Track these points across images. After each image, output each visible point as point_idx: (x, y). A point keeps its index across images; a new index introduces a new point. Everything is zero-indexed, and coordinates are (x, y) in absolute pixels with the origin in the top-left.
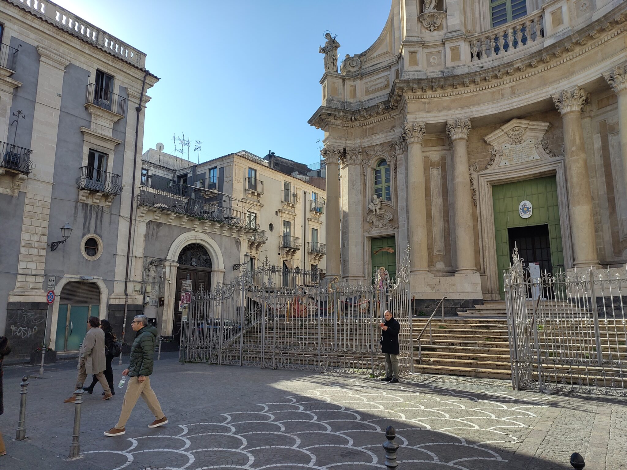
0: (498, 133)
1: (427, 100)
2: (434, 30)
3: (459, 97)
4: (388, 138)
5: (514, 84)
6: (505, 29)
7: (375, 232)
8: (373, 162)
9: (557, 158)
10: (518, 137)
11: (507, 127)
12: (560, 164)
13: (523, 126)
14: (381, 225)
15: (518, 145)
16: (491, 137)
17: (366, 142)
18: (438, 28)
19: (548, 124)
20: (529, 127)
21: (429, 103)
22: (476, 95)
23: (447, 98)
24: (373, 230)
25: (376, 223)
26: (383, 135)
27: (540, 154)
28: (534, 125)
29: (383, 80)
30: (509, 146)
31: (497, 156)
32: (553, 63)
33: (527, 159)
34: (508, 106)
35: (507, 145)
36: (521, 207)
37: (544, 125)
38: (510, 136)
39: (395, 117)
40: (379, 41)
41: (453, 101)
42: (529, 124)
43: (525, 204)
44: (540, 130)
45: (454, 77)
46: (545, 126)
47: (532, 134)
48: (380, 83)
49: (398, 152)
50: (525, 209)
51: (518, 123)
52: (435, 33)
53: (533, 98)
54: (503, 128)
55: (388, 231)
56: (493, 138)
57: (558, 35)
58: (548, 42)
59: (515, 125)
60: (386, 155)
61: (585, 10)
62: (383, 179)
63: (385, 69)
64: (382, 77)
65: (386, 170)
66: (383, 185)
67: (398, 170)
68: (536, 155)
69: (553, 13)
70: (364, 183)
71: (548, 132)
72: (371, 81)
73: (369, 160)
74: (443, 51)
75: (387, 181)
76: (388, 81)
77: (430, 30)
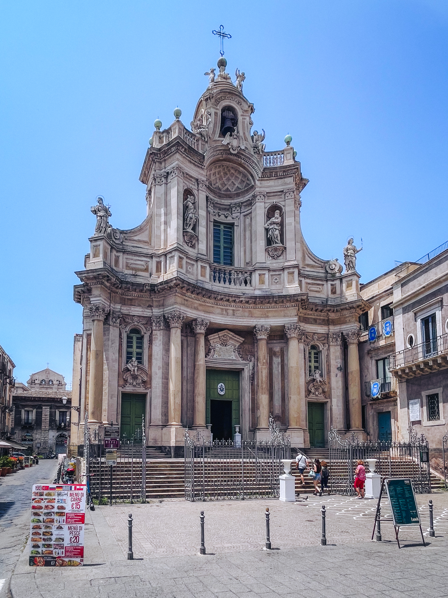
0: (216, 335)
1: (187, 298)
2: (190, 247)
3: (203, 304)
4: (145, 313)
5: (234, 308)
6: (231, 269)
7: (128, 388)
8: (128, 329)
9: (244, 362)
10: (225, 342)
11: (221, 334)
12: (246, 366)
13: (230, 336)
14: (134, 383)
15: (224, 347)
17: (125, 310)
18: (193, 246)
19: (243, 339)
20: (233, 338)
21: (187, 300)
22: (213, 307)
23: (197, 302)
24: (126, 386)
25: (130, 381)
26: (141, 310)
27: (236, 356)
28: (235, 337)
29: (143, 263)
30: (219, 346)
31: (212, 350)
32: (259, 306)
33: (229, 358)
34: (230, 322)
36: (219, 387)
37: (241, 339)
38: (221, 339)
39: (154, 299)
40: (140, 229)
41: (200, 305)
42: (233, 336)
43: (222, 385)
44: (238, 341)
45: (203, 289)
47: (233, 342)
48: (140, 265)
49: (154, 328)
50: (222, 389)
51: (227, 332)
52: (191, 249)
53: (245, 323)
54: (219, 333)
55: (141, 390)
56: (212, 338)
57: (263, 290)
58: (258, 293)
59: (225, 334)
60: (142, 326)
61: (276, 283)
62: (135, 345)
63: (146, 255)
64: (142, 261)
65: (138, 338)
66: (135, 350)
67: (153, 342)
68: (234, 356)
69: (260, 275)
70: (121, 345)
71: (241, 344)
72: (132, 259)
73: (126, 326)
74: (195, 266)
75: (138, 347)
76: (148, 266)
77: (188, 245)
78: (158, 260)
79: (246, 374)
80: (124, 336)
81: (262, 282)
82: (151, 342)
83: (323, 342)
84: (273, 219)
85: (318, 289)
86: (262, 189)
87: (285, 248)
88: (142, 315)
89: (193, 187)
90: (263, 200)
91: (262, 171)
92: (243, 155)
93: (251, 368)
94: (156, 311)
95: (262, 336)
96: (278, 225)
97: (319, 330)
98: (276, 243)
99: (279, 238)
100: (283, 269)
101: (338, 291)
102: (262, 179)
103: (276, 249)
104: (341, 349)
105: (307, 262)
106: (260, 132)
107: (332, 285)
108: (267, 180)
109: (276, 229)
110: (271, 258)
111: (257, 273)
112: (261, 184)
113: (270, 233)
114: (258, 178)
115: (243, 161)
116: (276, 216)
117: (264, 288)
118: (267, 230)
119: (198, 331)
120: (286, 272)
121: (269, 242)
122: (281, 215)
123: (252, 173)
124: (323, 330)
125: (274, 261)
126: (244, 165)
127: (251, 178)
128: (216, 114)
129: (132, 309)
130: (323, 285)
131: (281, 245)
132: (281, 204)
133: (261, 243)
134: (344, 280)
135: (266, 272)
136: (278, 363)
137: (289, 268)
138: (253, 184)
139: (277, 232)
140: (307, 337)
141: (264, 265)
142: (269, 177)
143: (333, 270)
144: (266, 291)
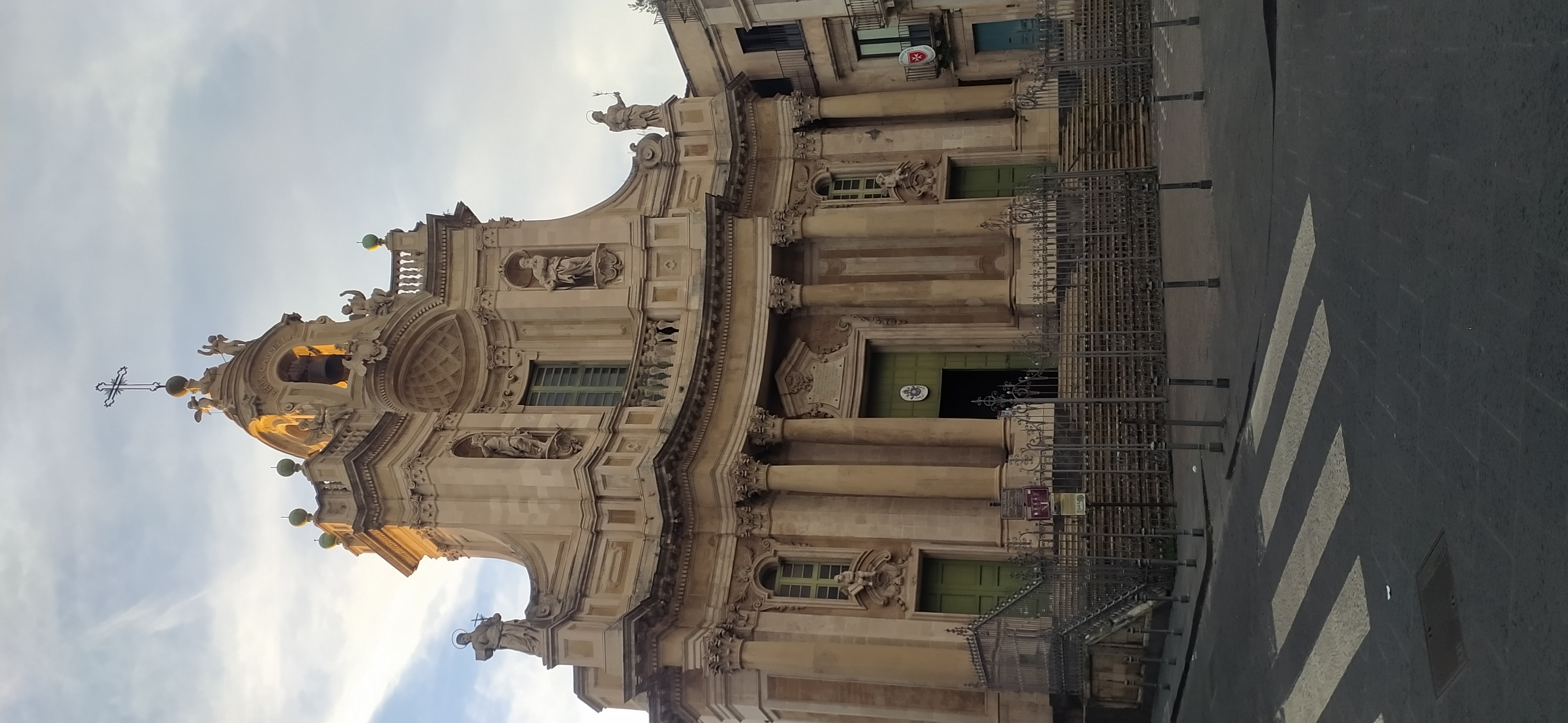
0: (787, 400)
3: (714, 419)
4: (727, 553)
5: (728, 354)
6: (638, 364)
7: (910, 594)
8: (763, 593)
9: (851, 339)
10: (802, 381)
11: (783, 388)
12: (861, 334)
13: (788, 370)
14: (898, 581)
15: (814, 384)
16: (790, 410)
17: (719, 598)
19: (799, 340)
20: (793, 363)
22: (722, 400)
24: (902, 599)
25: (891, 590)
26: (720, 561)
27: (837, 357)
28: (793, 357)
29: (610, 554)
30: (811, 394)
31: (820, 409)
32: (725, 301)
33: (840, 374)
34: (757, 364)
35: (808, 397)
36: (909, 399)
37: (798, 345)
38: (796, 390)
39: (696, 529)
41: (715, 427)
42: (790, 362)
43: (905, 392)
44: (803, 353)
46: (800, 344)
47: (805, 363)
48: (614, 560)
49: (765, 531)
50: (914, 392)
51: (781, 375)
53: (761, 333)
54: (781, 392)
55: (913, 566)
56: (791, 404)
57: (690, 292)
58: (696, 303)
59: (783, 379)
60: (758, 560)
61: (676, 265)
62: (801, 581)
63: (593, 545)
64: (605, 555)
65: (787, 574)
66: (814, 582)
67: (797, 533)
68: (837, 362)
69: (655, 300)
70: (800, 610)
71: (808, 345)
72: (600, 578)
73: (756, 597)
74: (625, 435)
75: (808, 574)
76: (619, 544)
77: (579, 451)
78: (606, 519)
79: (879, 334)
80: (779, 601)
81: (672, 294)
82: (795, 540)
83: (811, 170)
84: (538, 273)
85: (695, 182)
86: (470, 297)
87: (602, 246)
88: (732, 559)
89: (448, 440)
90: (493, 294)
91: (431, 296)
92: (390, 336)
93: (866, 324)
94: (728, 524)
95: (795, 294)
96: (551, 261)
97: (786, 179)
98: (588, 265)
99: (578, 259)
100: (648, 249)
101: (702, 140)
102: (447, 296)
103: (602, 266)
104: (829, 133)
105: (635, 206)
106: (346, 301)
107: (687, 154)
108: (450, 285)
109: (559, 265)
110: (619, 278)
111: (650, 304)
112: (457, 299)
113: (565, 278)
114: (445, 305)
115: (403, 337)
116: (530, 265)
117: (685, 290)
118: (559, 285)
119: (777, 431)
120: (654, 243)
121: (582, 280)
122: (529, 254)
123: (431, 318)
124: (787, 170)
125: (628, 270)
126: (411, 335)
127: (441, 321)
128: (293, 392)
129: (717, 581)
130: (685, 172)
131: (594, 254)
132: (506, 255)
133: (585, 295)
134: (680, 129)
135: (651, 286)
136: (857, 263)
137: (646, 237)
138: (454, 316)
139: (566, 263)
140: (802, 203)
141: (636, 291)
142: (445, 281)
143: (653, 154)
144: (694, 284)
